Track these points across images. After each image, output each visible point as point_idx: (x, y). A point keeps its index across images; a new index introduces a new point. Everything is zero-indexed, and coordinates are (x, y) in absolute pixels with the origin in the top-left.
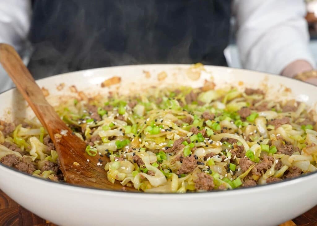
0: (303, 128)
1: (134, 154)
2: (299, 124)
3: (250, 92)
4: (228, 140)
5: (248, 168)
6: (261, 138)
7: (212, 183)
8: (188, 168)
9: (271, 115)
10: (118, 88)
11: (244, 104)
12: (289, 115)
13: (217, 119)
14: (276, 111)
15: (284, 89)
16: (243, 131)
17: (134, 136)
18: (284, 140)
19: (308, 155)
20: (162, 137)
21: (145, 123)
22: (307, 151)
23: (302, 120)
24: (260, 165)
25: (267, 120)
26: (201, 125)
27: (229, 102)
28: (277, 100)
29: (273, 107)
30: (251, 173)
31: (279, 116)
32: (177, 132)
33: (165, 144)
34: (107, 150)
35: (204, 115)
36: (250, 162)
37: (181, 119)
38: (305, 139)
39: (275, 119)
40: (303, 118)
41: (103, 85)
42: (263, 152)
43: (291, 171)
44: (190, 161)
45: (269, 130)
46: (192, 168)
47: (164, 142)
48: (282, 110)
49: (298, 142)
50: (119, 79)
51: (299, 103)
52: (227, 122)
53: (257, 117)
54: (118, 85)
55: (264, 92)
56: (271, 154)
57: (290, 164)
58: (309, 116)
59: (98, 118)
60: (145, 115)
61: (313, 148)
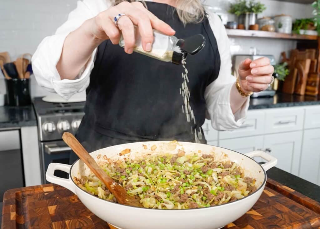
0: (236, 177)
1: (154, 194)
2: (233, 174)
3: (205, 157)
4: (199, 185)
5: (212, 199)
6: (216, 183)
7: (198, 206)
8: (184, 200)
9: (219, 170)
10: (129, 156)
11: (203, 164)
12: (228, 170)
13: (192, 174)
14: (221, 167)
15: (224, 154)
16: (206, 180)
17: (152, 184)
18: (227, 184)
19: (240, 190)
20: (167, 184)
21: (157, 177)
22: (239, 188)
23: (235, 172)
24: (218, 197)
25: (217, 173)
26: (185, 177)
27: (194, 162)
28: (221, 161)
29: (219, 165)
30: (214, 201)
31: (223, 171)
32: (174, 182)
33: (169, 188)
34: (137, 193)
35: (185, 172)
36: (213, 195)
37: (174, 174)
38: (238, 182)
39: (221, 173)
40: (236, 171)
41: (121, 154)
42: (219, 190)
43: (232, 199)
44: (185, 196)
45: (219, 178)
46: (186, 200)
47: (168, 187)
48: (224, 167)
49: (234, 184)
50: (130, 150)
51: (233, 163)
52: (197, 175)
53: (212, 172)
54: (129, 154)
55: (213, 156)
56: (222, 191)
57: (231, 195)
58: (238, 170)
59: (127, 175)
60: (152, 173)
61: (242, 187)
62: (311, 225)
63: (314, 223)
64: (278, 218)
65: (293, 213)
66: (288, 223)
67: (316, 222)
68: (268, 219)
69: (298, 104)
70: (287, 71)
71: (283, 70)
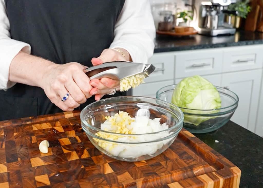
62: (193, 173)
63: (198, 171)
64: (161, 165)
65: (179, 160)
66: (168, 171)
67: (200, 170)
68: (150, 167)
69: (257, 42)
70: (249, 8)
71: (245, 7)
